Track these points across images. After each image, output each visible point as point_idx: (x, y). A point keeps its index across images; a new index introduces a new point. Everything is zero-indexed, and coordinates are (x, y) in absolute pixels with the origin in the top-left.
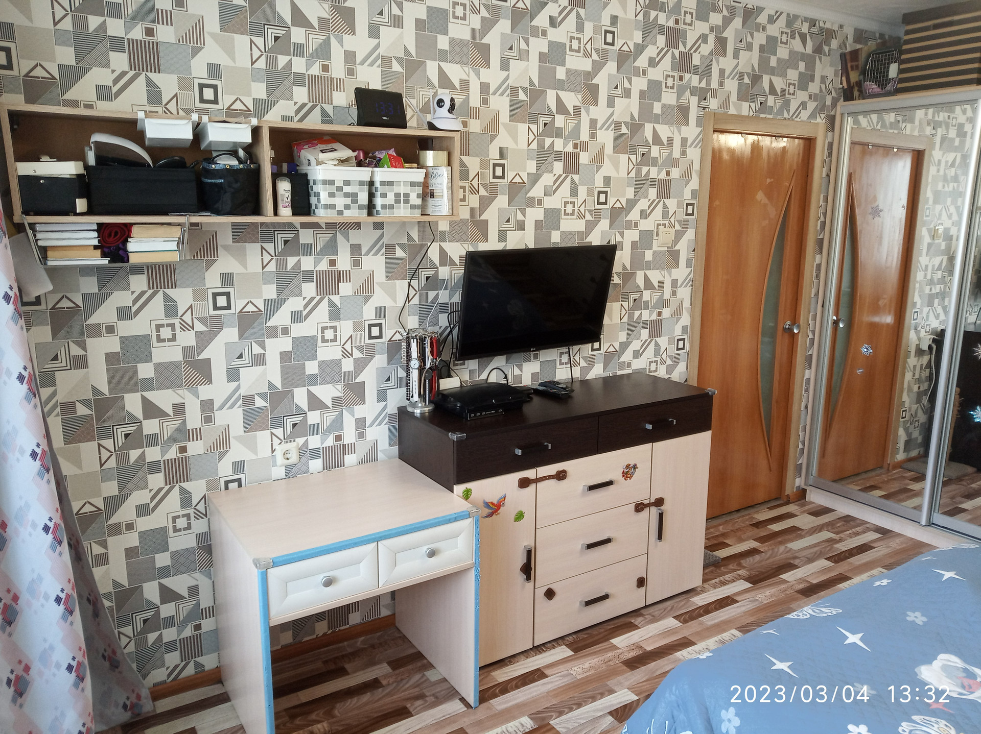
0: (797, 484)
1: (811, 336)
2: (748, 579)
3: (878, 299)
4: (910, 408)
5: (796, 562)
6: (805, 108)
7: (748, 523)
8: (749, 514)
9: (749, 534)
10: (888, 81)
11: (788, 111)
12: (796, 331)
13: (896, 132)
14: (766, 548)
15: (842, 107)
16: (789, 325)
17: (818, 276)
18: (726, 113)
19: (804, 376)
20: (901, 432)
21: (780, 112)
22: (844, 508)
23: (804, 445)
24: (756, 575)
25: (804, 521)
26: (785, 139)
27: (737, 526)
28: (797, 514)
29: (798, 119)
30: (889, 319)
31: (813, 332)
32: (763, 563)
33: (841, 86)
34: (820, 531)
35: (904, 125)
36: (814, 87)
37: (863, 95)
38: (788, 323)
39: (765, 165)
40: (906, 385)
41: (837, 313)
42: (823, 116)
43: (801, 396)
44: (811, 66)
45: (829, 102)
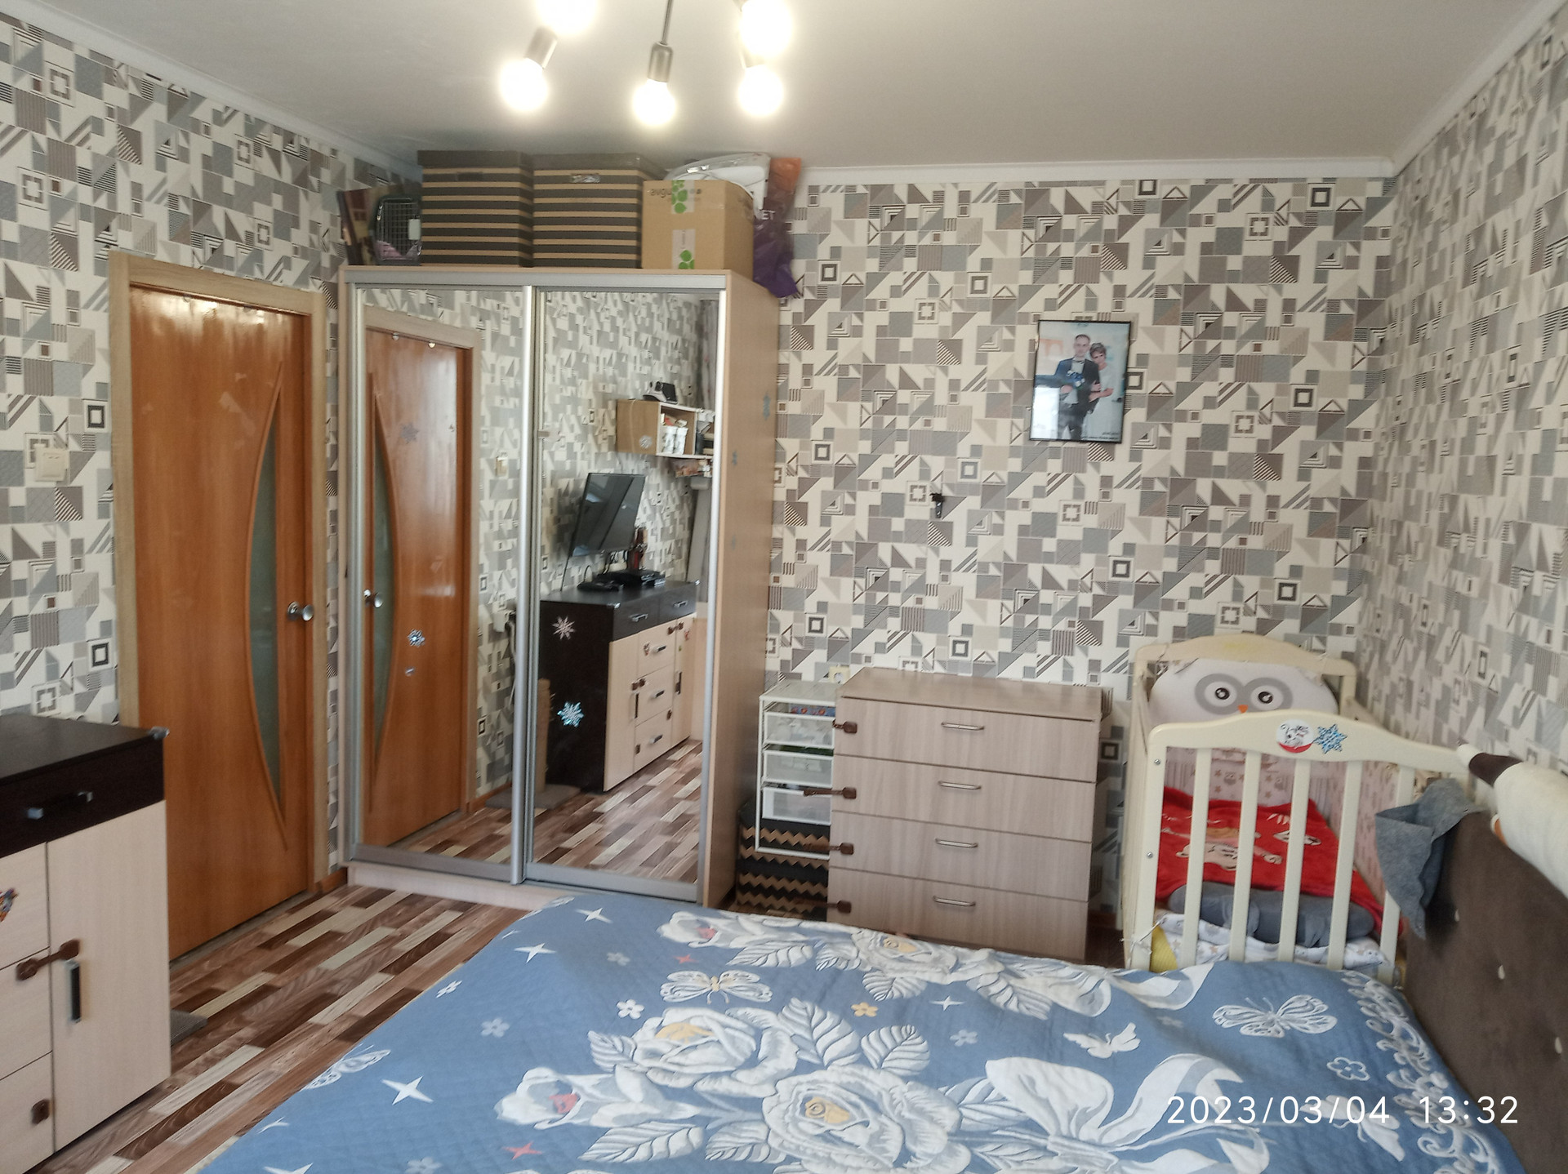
0: (332, 862)
1: (332, 624)
2: (254, 1042)
3: (428, 561)
4: (490, 717)
5: (336, 989)
6: (288, 266)
7: (255, 944)
8: (256, 929)
9: (255, 963)
10: (409, 243)
11: (261, 268)
12: (307, 618)
13: (430, 318)
14: (286, 980)
15: (346, 271)
16: (296, 609)
17: (334, 529)
18: (150, 259)
19: (326, 687)
20: (481, 754)
21: (247, 268)
22: (406, 883)
23: (337, 796)
24: (269, 1031)
25: (346, 919)
26: (260, 312)
27: (234, 955)
28: (335, 909)
29: (277, 283)
30: (448, 591)
31: (336, 617)
32: (283, 1005)
33: (342, 241)
34: (371, 929)
35: (440, 310)
36: (300, 236)
37: (377, 260)
38: (294, 604)
39: (231, 351)
40: (480, 685)
41: (370, 584)
42: (319, 283)
43: (325, 719)
44: (292, 202)
45: (326, 262)
